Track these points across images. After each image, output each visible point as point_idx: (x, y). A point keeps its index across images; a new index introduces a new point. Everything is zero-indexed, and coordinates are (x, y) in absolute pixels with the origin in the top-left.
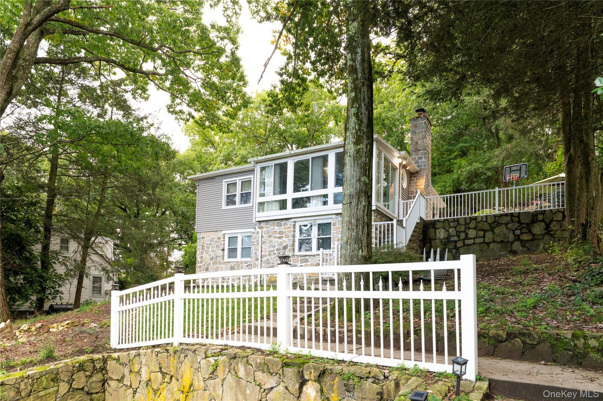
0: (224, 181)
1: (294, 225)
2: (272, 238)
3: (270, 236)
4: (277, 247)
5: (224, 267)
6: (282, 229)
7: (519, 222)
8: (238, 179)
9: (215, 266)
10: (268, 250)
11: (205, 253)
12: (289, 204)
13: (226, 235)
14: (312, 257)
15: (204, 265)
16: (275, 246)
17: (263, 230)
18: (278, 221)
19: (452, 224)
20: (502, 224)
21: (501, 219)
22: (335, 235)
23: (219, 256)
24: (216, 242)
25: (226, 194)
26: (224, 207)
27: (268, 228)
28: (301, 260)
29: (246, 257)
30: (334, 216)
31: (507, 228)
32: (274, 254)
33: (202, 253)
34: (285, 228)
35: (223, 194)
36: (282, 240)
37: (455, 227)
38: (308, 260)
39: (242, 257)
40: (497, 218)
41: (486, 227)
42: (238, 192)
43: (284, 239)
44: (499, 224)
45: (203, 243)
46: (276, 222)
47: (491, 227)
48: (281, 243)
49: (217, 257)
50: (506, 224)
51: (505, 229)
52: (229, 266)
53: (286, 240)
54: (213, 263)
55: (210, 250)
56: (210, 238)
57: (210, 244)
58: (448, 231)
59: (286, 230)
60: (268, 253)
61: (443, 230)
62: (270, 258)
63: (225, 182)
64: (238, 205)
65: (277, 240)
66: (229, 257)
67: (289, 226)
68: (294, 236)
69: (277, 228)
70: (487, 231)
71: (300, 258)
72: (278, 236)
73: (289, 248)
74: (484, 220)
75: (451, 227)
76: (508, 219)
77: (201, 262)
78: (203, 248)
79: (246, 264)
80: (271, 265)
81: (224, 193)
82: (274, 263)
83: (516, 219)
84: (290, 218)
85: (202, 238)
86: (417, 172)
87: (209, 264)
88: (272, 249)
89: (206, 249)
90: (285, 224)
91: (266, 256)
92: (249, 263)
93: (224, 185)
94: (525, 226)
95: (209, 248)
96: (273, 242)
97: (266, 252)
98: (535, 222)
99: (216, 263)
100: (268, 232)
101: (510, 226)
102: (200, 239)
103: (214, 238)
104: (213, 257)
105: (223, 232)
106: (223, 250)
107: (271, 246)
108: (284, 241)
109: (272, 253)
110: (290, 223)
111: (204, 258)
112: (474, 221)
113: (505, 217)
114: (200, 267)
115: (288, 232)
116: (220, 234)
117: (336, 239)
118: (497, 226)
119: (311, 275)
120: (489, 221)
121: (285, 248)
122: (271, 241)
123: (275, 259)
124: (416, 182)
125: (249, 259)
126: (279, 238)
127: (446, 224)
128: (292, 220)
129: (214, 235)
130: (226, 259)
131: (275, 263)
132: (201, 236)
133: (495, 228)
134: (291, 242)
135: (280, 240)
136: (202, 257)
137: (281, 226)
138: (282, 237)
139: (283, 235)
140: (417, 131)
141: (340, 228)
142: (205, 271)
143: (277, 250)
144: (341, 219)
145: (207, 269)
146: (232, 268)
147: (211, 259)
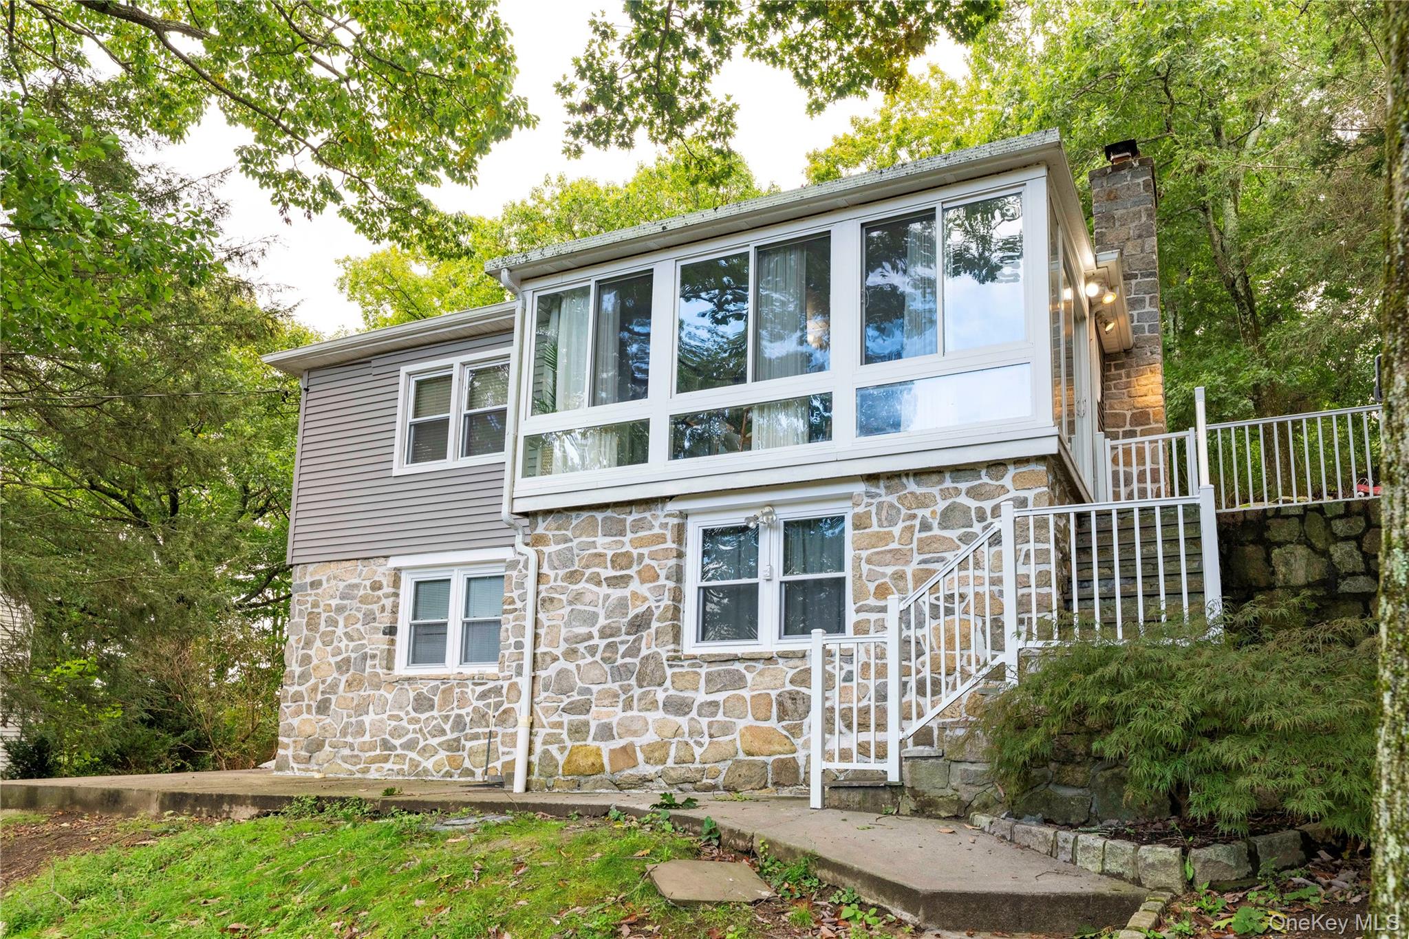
0: (404, 369)
1: (680, 531)
2: (582, 585)
3: (573, 577)
4: (602, 621)
5: (390, 697)
6: (626, 543)
8: (456, 361)
9: (356, 696)
10: (564, 632)
11: (318, 643)
12: (659, 439)
13: (404, 575)
14: (760, 666)
15: (314, 689)
16: (593, 618)
17: (546, 550)
18: (609, 513)
19: (1339, 527)
22: (865, 567)
23: (373, 657)
24: (364, 600)
25: (411, 419)
26: (400, 466)
27: (567, 540)
28: (710, 679)
29: (481, 658)
30: (859, 488)
32: (592, 650)
33: (308, 643)
34: (640, 542)
35: (399, 419)
36: (626, 592)
37: (1358, 539)
38: (742, 678)
39: (466, 658)
42: (456, 412)
43: (635, 585)
45: (315, 605)
46: (599, 516)
48: (622, 604)
49: (364, 658)
52: (412, 695)
53: (644, 590)
54: (349, 684)
55: (340, 631)
56: (342, 585)
57: (340, 609)
58: (1325, 553)
59: (645, 551)
60: (563, 646)
61: (1301, 551)
62: (571, 667)
63: (409, 373)
64: (454, 459)
65: (604, 590)
66: (415, 659)
67: (657, 530)
68: (678, 575)
69: (603, 543)
71: (704, 671)
72: (611, 573)
73: (655, 625)
75: (1336, 539)
77: (304, 677)
78: (312, 625)
79: (479, 689)
80: (576, 697)
81: (404, 415)
82: (589, 691)
84: (663, 499)
85: (313, 584)
86: (1127, 352)
87: (333, 688)
88: (583, 630)
89: (323, 627)
90: (637, 525)
91: (555, 659)
92: (491, 685)
93: (401, 387)
95: (335, 623)
96: (588, 598)
97: (553, 643)
99: (361, 683)
100: (565, 559)
102: (302, 587)
103: (356, 586)
104: (347, 661)
105: (394, 563)
106: (391, 631)
107: (575, 616)
108: (634, 594)
109: (581, 647)
110: (661, 519)
111: (315, 661)
114: (297, 698)
115: (653, 556)
116: (381, 570)
117: (872, 587)
119: (756, 746)
121: (639, 624)
122: (578, 597)
123: (595, 673)
124: (1128, 385)
125: (491, 669)
126: (613, 582)
127: (1316, 530)
128: (672, 507)
129: (358, 575)
130: (402, 668)
131: (595, 688)
132: (308, 579)
134: (667, 601)
135: (616, 593)
136: (306, 660)
137: (622, 533)
138: (624, 580)
139: (631, 572)
140: (1118, 213)
141: (888, 537)
142: (313, 717)
143: (603, 635)
144: (892, 499)
145: (323, 707)
146: (423, 703)
147: (339, 667)
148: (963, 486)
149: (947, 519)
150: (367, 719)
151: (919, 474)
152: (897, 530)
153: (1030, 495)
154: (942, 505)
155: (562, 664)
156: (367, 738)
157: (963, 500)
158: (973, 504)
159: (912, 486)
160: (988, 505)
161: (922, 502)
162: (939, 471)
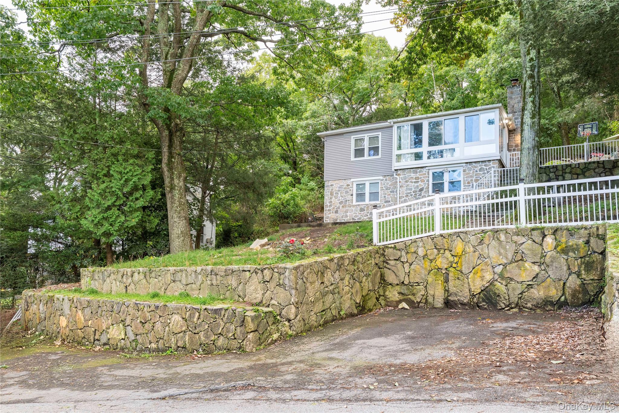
1: (429, 172)
2: (409, 183)
3: (406, 182)
4: (413, 190)
5: (354, 209)
6: (418, 175)
7: (604, 167)
8: (365, 135)
9: (345, 209)
10: (405, 192)
11: (334, 198)
12: (425, 155)
13: (354, 183)
15: (334, 208)
16: (411, 189)
17: (401, 176)
18: (414, 169)
19: (552, 170)
20: (591, 169)
21: (590, 165)
22: (465, 179)
23: (349, 200)
24: (345, 188)
26: (353, 159)
27: (405, 174)
29: (374, 200)
30: (464, 165)
31: (595, 172)
32: (411, 195)
33: (331, 198)
34: (421, 175)
35: (351, 148)
36: (418, 184)
37: (555, 172)
39: (370, 200)
40: (587, 165)
41: (579, 171)
42: (366, 146)
43: (420, 183)
44: (589, 169)
45: (332, 190)
46: (412, 170)
47: (582, 171)
48: (418, 186)
49: (346, 201)
50: (594, 169)
51: (593, 173)
52: (359, 208)
53: (422, 184)
54: (343, 207)
55: (339, 195)
56: (339, 185)
57: (339, 191)
58: (549, 175)
60: (405, 195)
61: (545, 175)
63: (353, 138)
64: (366, 157)
65: (414, 184)
66: (357, 201)
67: (424, 173)
68: (428, 181)
69: (413, 175)
70: (580, 174)
72: (415, 181)
73: (424, 190)
74: (577, 166)
75: (551, 172)
76: (596, 165)
77: (330, 206)
78: (332, 194)
81: (353, 147)
83: (602, 165)
84: (425, 167)
85: (331, 185)
86: (514, 130)
87: (339, 208)
88: (409, 192)
89: (334, 195)
90: (420, 172)
92: (378, 205)
93: (352, 141)
94: (608, 170)
95: (338, 194)
96: (410, 185)
97: (403, 194)
98: (615, 167)
99: (346, 206)
100: (405, 178)
101: (597, 170)
102: (328, 186)
103: (342, 186)
104: (342, 202)
105: (352, 180)
106: (352, 195)
107: (407, 189)
109: (409, 195)
110: (424, 170)
111: (333, 202)
112: (569, 167)
113: (593, 164)
114: (329, 210)
115: (424, 177)
116: (349, 182)
117: (467, 182)
118: (587, 171)
120: (581, 167)
121: (421, 190)
122: (408, 185)
124: (514, 138)
125: (377, 202)
126: (415, 182)
127: (547, 170)
128: (427, 168)
129: (343, 183)
130: (355, 203)
132: (330, 184)
133: (585, 172)
134: (427, 186)
135: (416, 184)
136: (331, 202)
137: (417, 173)
138: (418, 182)
139: (419, 180)
140: (513, 97)
141: (470, 173)
142: (334, 214)
143: (414, 192)
144: (470, 166)
145: (336, 212)
146: (362, 210)
147: (340, 203)
148: (483, 164)
149: (480, 170)
150: (348, 214)
151: (475, 162)
152: (471, 172)
153: (495, 166)
154: (479, 168)
155: (405, 198)
156: (348, 218)
157: (483, 167)
158: (485, 167)
159: (474, 164)
160: (488, 168)
161: (476, 167)
162: (479, 162)
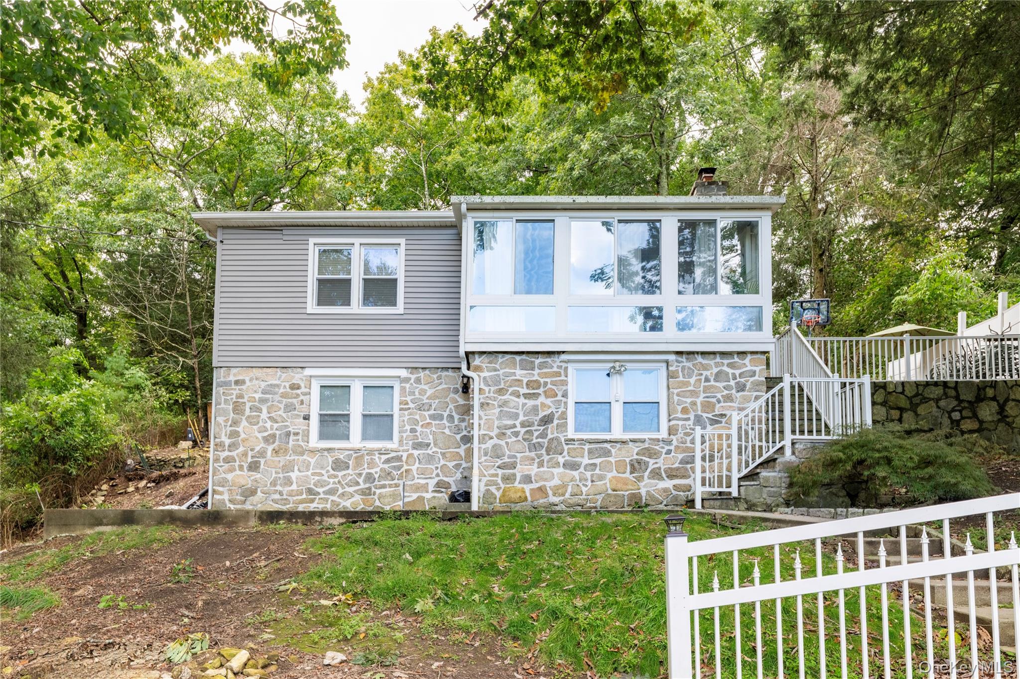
0: (312, 241)
1: (567, 369)
2: (508, 397)
3: (501, 391)
4: (522, 418)
5: (313, 461)
6: (536, 375)
7: (957, 398)
8: (357, 241)
9: (282, 460)
10: (496, 423)
11: (244, 423)
13: (313, 380)
14: (618, 445)
15: (245, 454)
16: (516, 416)
17: (483, 375)
18: (524, 357)
20: (930, 399)
21: (928, 390)
22: (676, 398)
23: (296, 434)
24: (284, 396)
25: (318, 276)
26: (312, 306)
27: (496, 370)
28: (590, 452)
29: (377, 438)
30: (672, 357)
31: (938, 407)
32: (516, 434)
33: (235, 423)
34: (546, 375)
35: (310, 273)
36: (538, 402)
38: (610, 451)
39: (365, 437)
40: (921, 388)
41: (903, 402)
42: (356, 276)
43: (542, 399)
44: (925, 400)
45: (241, 396)
46: (518, 358)
47: (911, 403)
48: (535, 409)
49: (288, 434)
50: (937, 401)
51: (935, 409)
52: (330, 460)
53: (548, 401)
54: (276, 452)
55: (264, 415)
56: (263, 385)
57: (262, 401)
59: (548, 380)
60: (496, 431)
62: (503, 443)
63: (314, 244)
64: (356, 306)
65: (522, 400)
66: (323, 436)
67: (555, 369)
68: (566, 395)
69: (519, 373)
70: (906, 410)
71: (587, 447)
72: (525, 391)
73: (556, 422)
74: (900, 389)
76: (939, 391)
77: (233, 446)
78: (238, 408)
79: (384, 457)
80: (506, 460)
81: (313, 274)
82: (515, 457)
83: (952, 393)
84: (559, 353)
85: (237, 382)
87: (262, 454)
88: (510, 423)
89: (248, 412)
90: (542, 366)
91: (491, 438)
92: (393, 454)
93: (311, 252)
94: (966, 405)
95: (260, 410)
96: (512, 404)
97: (490, 428)
98: (982, 400)
99: (286, 451)
100: (497, 381)
101: (942, 403)
102: (226, 384)
103: (278, 386)
104: (274, 436)
105: (308, 372)
106: (307, 418)
107: (504, 415)
108: (542, 404)
109: (508, 432)
110: (557, 364)
111: (243, 436)
112: (882, 390)
113: (933, 388)
115: (553, 383)
117: (679, 408)
118: (921, 403)
119: (619, 486)
120: (908, 393)
121: (547, 420)
122: (505, 403)
123: (518, 447)
125: (389, 445)
126: (526, 396)
128: (564, 357)
129: (278, 378)
130: (314, 441)
131: (518, 455)
132: (232, 378)
133: (918, 405)
134: (563, 409)
135: (531, 403)
136: (234, 434)
137: (533, 369)
138: (535, 396)
139: (541, 391)
141: (688, 384)
142: (246, 472)
143: (523, 425)
144: (689, 364)
145: (254, 467)
146: (339, 465)
147: (266, 440)
148: (726, 362)
149: (718, 376)
150: (294, 475)
151: (703, 353)
152: (692, 380)
153: (757, 369)
154: (715, 370)
155: (495, 441)
156: (294, 487)
157: (725, 368)
158: (730, 371)
159: (699, 359)
160: (737, 372)
161: (706, 368)
162: (714, 353)
